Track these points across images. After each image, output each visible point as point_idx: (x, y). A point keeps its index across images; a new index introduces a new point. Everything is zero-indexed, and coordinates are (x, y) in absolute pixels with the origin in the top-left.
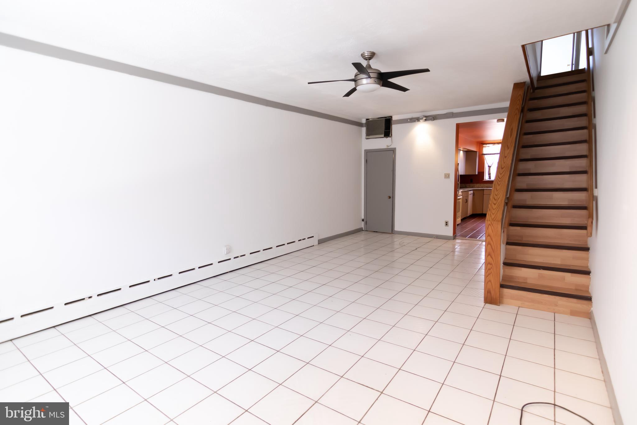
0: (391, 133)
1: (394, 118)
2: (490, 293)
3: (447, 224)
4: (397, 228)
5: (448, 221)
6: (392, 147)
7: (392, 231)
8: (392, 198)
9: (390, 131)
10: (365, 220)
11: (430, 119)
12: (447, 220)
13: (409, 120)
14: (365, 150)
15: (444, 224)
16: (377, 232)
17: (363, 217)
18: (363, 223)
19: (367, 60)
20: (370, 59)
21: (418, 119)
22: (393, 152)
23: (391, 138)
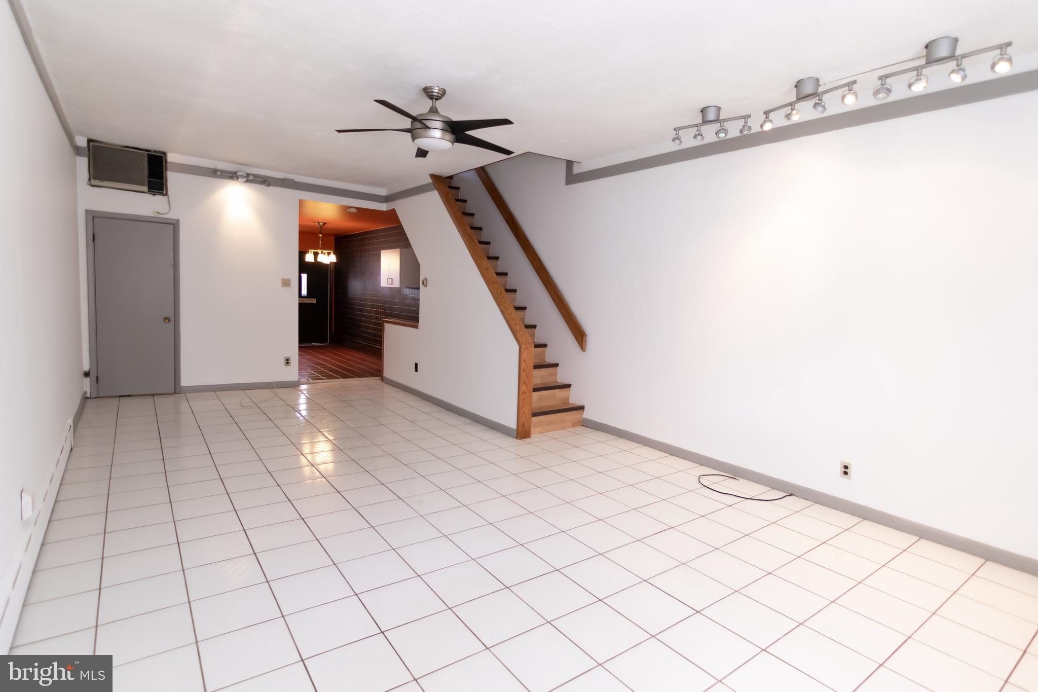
0: (164, 187)
1: (171, 158)
2: (524, 426)
3: (287, 362)
4: (187, 379)
5: (290, 358)
6: (172, 215)
7: (177, 390)
8: (173, 320)
9: (163, 183)
10: (93, 374)
11: (257, 180)
12: (287, 356)
13: (219, 173)
14: (88, 212)
15: (283, 362)
16: (129, 396)
17: (86, 368)
18: (87, 381)
19: (432, 99)
20: (436, 99)
21: (233, 176)
22: (174, 226)
23: (166, 196)
